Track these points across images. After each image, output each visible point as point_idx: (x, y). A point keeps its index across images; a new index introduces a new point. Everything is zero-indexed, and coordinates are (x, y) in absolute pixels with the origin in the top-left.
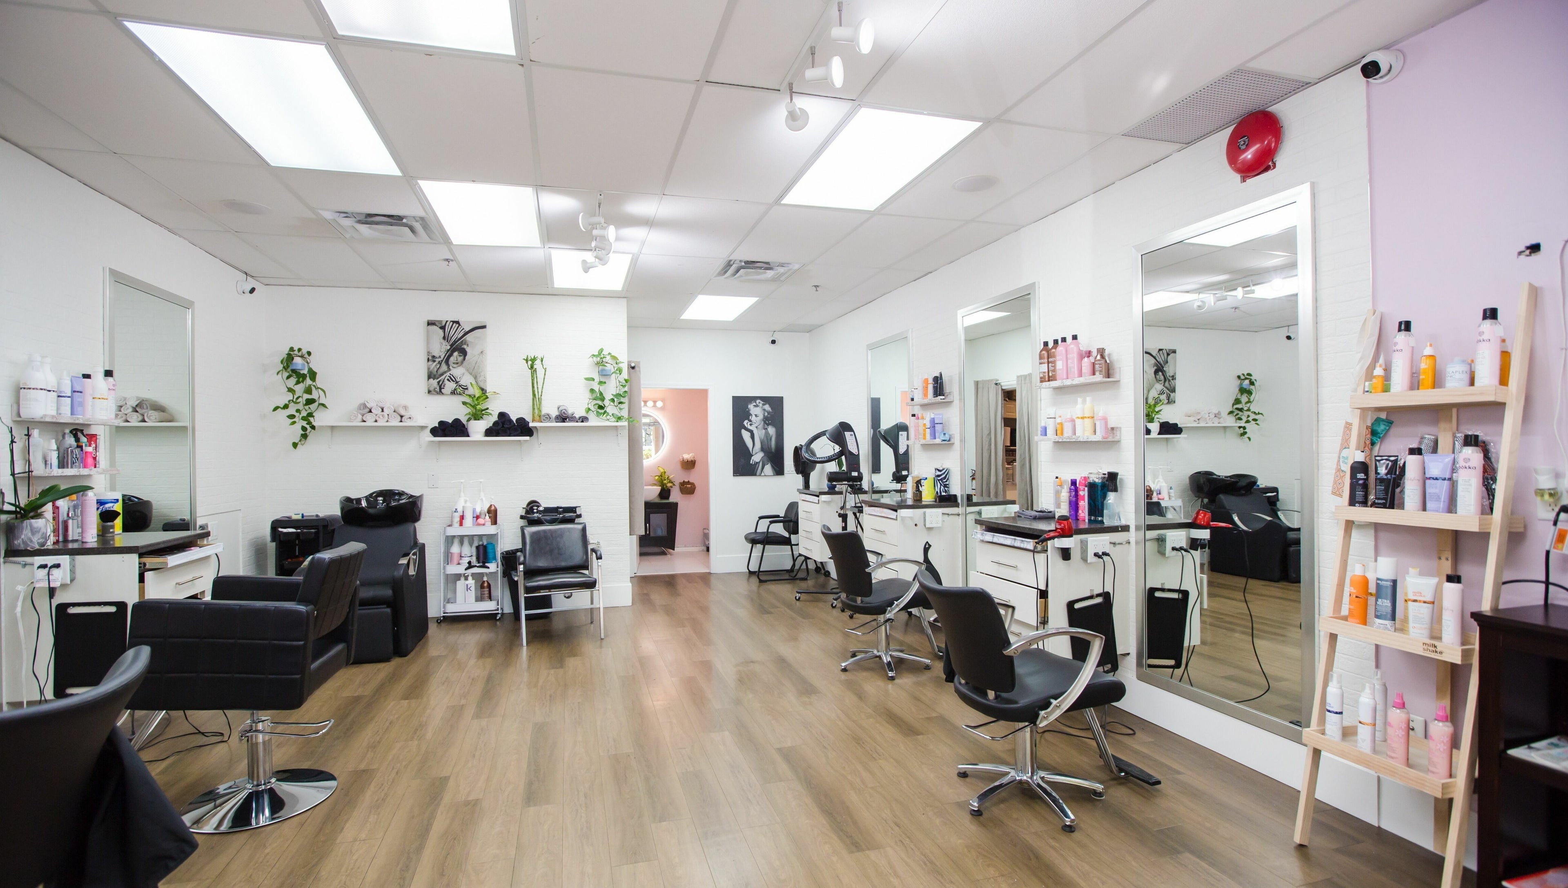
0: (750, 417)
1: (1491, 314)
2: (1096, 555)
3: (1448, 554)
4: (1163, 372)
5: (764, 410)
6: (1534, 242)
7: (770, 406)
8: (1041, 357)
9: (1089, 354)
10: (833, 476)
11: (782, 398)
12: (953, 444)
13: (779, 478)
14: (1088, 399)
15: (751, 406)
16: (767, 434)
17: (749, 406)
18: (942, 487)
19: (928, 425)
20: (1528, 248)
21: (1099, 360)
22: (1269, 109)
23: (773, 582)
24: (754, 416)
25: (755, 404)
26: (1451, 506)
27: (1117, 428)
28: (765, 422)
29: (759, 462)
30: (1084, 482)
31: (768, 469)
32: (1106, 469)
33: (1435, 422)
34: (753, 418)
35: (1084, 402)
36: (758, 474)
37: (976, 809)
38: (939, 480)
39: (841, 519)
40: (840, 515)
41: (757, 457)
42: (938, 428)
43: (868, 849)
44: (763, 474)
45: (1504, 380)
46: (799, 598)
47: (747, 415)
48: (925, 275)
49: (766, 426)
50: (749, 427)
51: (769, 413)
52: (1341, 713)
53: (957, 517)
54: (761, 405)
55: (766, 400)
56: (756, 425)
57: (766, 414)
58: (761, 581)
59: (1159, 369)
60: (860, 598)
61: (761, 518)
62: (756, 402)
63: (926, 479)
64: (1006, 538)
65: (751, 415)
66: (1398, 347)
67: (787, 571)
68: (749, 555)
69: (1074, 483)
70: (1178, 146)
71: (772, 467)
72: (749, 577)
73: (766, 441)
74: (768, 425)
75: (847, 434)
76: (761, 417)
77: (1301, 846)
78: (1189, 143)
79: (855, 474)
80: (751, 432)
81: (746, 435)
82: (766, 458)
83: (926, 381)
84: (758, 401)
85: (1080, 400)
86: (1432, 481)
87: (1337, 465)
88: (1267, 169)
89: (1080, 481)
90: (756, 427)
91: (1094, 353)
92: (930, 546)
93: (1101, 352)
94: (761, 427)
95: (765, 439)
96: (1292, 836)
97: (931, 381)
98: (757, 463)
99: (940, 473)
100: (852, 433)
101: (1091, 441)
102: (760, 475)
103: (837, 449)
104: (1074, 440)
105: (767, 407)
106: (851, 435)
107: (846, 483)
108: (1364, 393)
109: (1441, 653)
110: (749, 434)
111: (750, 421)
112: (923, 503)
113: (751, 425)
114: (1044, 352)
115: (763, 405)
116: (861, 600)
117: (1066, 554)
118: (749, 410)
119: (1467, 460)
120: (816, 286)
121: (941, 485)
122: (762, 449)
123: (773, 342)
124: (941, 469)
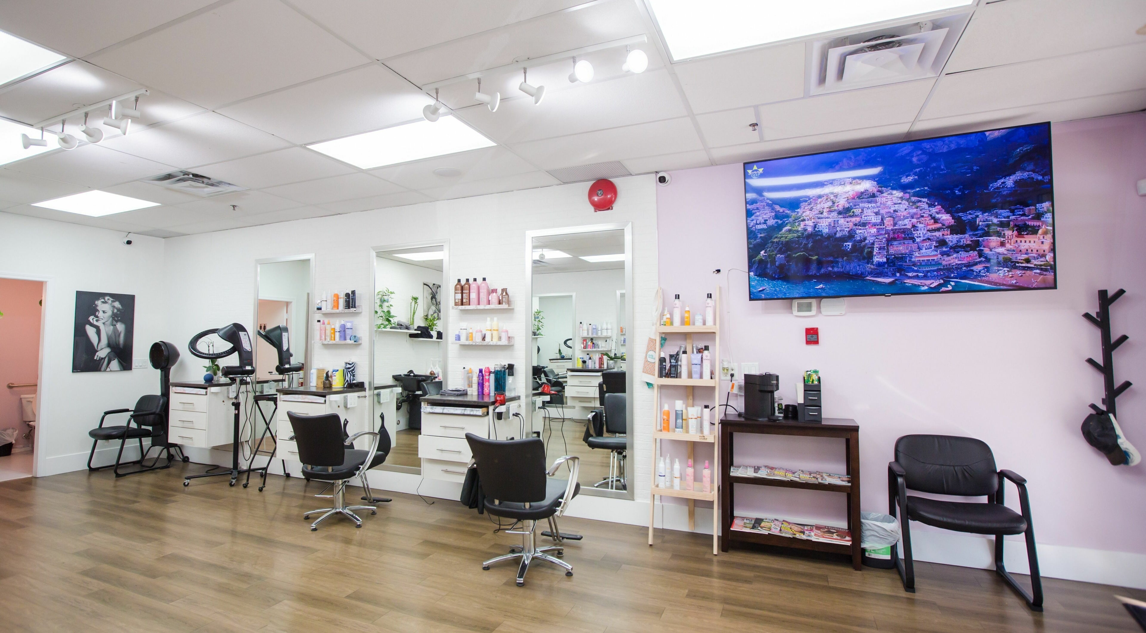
0: (97, 313)
1: (710, 296)
2: (513, 415)
3: (691, 397)
4: (435, 299)
5: (114, 307)
6: (719, 269)
7: (121, 303)
8: (456, 289)
9: (494, 291)
10: (229, 370)
11: (134, 296)
12: (360, 344)
13: (126, 374)
14: (495, 319)
15: (99, 303)
16: (115, 330)
17: (96, 302)
18: (352, 377)
19: (338, 329)
20: (716, 270)
21: (504, 295)
22: (610, 179)
23: (137, 474)
24: (101, 312)
25: (103, 300)
26: (701, 377)
27: (512, 337)
28: (113, 319)
29: (105, 358)
30: (487, 370)
31: (115, 364)
32: (506, 363)
33: (685, 339)
34: (100, 314)
35: (492, 320)
36: (103, 369)
37: (522, 582)
38: (349, 371)
39: (234, 407)
40: (233, 404)
41: (103, 353)
42: (348, 331)
43: (496, 628)
44: (108, 369)
45: (715, 324)
46: (188, 484)
47: (94, 311)
48: (337, 214)
49: (115, 323)
50: (95, 323)
51: (118, 310)
52: (664, 476)
53: (364, 398)
54: (110, 302)
55: (115, 297)
56: (103, 321)
57: (116, 311)
58: (118, 476)
59: (433, 297)
60: (331, 468)
61: (107, 413)
62: (104, 299)
63: (338, 370)
64: (456, 409)
65: (98, 310)
66: (677, 306)
67: (134, 463)
68: (90, 452)
69: (481, 371)
70: (559, 182)
71: (119, 362)
72: (90, 475)
73: (114, 337)
74: (117, 321)
75: (242, 334)
76: (109, 313)
77: (651, 545)
78: (565, 183)
79: (248, 368)
80: (98, 329)
81: (91, 331)
82: (113, 353)
83: (337, 297)
84: (107, 298)
85: (488, 319)
86: (695, 365)
87: (645, 358)
88: (609, 209)
89: (485, 370)
90: (104, 323)
91: (499, 291)
92: (347, 422)
93: (504, 290)
94: (109, 323)
95: (113, 335)
96: (648, 541)
97: (342, 295)
98: (102, 358)
99: (350, 366)
100: (246, 333)
101: (499, 345)
102: (105, 371)
103: (230, 345)
104: (485, 344)
105: (117, 304)
106: (245, 335)
107: (240, 376)
108: (660, 325)
109: (706, 439)
110: (94, 330)
111: (97, 317)
112: (334, 390)
113: (97, 321)
114: (458, 286)
115: (113, 302)
116: (332, 469)
117: (499, 416)
118: (97, 306)
119: (707, 356)
120: (234, 206)
121: (351, 375)
122: (109, 345)
123: (129, 242)
124: (350, 363)
